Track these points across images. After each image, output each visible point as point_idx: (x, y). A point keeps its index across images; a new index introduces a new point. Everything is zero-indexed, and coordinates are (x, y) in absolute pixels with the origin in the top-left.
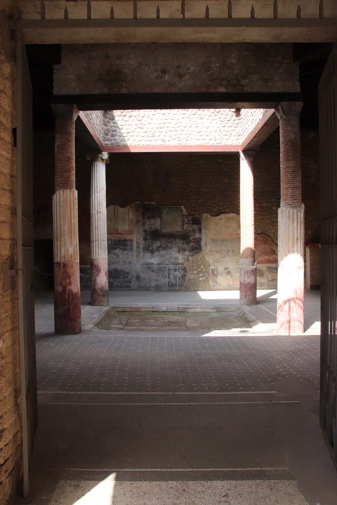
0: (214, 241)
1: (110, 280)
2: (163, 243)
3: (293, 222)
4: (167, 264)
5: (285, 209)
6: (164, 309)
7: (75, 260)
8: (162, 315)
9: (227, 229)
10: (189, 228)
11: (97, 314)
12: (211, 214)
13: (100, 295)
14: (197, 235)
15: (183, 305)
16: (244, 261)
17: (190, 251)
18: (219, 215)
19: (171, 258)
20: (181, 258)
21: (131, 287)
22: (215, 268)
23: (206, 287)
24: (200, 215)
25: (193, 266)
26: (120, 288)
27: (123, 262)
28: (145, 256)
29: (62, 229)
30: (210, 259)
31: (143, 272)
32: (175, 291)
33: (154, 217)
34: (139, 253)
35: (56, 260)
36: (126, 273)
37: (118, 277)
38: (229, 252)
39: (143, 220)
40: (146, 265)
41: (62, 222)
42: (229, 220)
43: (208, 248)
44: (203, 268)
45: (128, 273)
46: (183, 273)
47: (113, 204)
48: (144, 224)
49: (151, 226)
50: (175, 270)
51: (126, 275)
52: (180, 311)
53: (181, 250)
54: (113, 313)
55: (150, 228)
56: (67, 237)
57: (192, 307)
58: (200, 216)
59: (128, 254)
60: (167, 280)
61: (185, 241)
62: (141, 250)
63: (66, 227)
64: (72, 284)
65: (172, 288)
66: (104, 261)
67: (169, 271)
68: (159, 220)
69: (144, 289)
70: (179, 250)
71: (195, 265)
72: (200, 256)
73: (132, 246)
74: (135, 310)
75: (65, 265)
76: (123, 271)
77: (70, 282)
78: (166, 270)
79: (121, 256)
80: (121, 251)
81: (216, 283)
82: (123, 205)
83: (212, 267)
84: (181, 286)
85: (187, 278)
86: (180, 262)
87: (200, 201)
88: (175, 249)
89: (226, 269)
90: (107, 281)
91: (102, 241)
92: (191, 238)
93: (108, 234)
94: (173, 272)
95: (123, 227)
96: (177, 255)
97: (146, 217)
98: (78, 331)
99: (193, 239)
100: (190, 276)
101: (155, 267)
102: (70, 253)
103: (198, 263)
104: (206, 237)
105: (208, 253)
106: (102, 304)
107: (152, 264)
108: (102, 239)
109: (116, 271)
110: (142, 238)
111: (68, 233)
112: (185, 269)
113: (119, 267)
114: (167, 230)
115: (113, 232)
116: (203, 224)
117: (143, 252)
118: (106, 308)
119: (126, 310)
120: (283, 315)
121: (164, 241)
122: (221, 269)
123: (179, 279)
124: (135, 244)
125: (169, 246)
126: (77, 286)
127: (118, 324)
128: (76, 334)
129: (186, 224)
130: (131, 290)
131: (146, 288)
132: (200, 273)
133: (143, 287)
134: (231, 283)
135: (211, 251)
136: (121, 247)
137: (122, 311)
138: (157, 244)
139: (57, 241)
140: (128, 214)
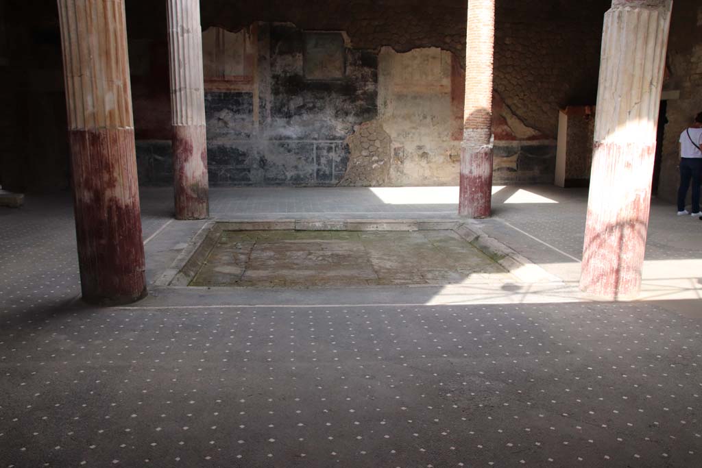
0: (400, 97)
1: (213, 168)
2: (308, 100)
3: (646, 42)
4: (315, 139)
5: (627, 8)
6: (318, 225)
7: (122, 127)
8: (315, 238)
9: (424, 77)
10: (355, 73)
11: (185, 242)
12: (396, 47)
13: (192, 198)
14: (370, 87)
15: (354, 217)
16: (472, 134)
17: (357, 115)
18: (410, 50)
19: (322, 127)
20: (340, 128)
21: (249, 180)
22: (401, 146)
23: (384, 181)
24: (374, 49)
25: (361, 142)
26: (229, 182)
27: (235, 134)
28: (275, 123)
29: (84, 45)
30: (391, 130)
31: (271, 152)
32: (330, 186)
33: (290, 51)
34: (264, 117)
35: (73, 126)
36: (241, 155)
37: (226, 162)
38: (425, 117)
39: (271, 57)
40: (276, 139)
41: (82, 26)
42: (428, 60)
43: (390, 111)
44: (379, 146)
45: (244, 154)
46: (343, 154)
47: (214, 26)
48: (272, 65)
49: (287, 69)
50: (330, 149)
51: (240, 158)
52: (349, 228)
53: (341, 113)
54: (218, 234)
55: (285, 72)
56: (98, 64)
57: (373, 221)
58: (376, 51)
59: (243, 119)
60: (315, 167)
61: (348, 97)
62: (269, 111)
63: (94, 40)
64: (116, 184)
65: (324, 180)
66: (198, 131)
67: (319, 151)
68: (301, 58)
69: (275, 183)
70: (337, 113)
71: (366, 139)
72: (374, 125)
73: (251, 104)
74: (261, 228)
75: (96, 139)
76: (235, 151)
77: (110, 179)
78: (313, 149)
79: (231, 124)
80: (231, 114)
81: (402, 172)
82: (234, 29)
83: (395, 145)
84: (340, 177)
85: (350, 164)
86: (338, 135)
87: (376, 23)
88: (330, 111)
89: (420, 148)
90: (206, 171)
91: (193, 90)
92: (360, 92)
93: (205, 81)
94: (325, 153)
95: (234, 69)
96: (334, 122)
97: (277, 51)
98: (136, 295)
99: (362, 94)
100: (357, 159)
101: (293, 144)
102: (108, 108)
103: (370, 138)
104: (385, 91)
105: (389, 120)
106: (195, 216)
107: (289, 138)
108: (193, 86)
109: (222, 150)
110: (270, 91)
111: (100, 55)
112: (347, 148)
113: (227, 142)
114: (317, 75)
115: (216, 79)
116: (381, 66)
117: (272, 116)
118: (204, 225)
119: (244, 227)
120: (604, 256)
121: (309, 97)
122: (410, 147)
123: (336, 166)
124: (256, 101)
125: (318, 105)
126: (130, 188)
127: (229, 264)
128: (131, 301)
129: (351, 64)
130: (251, 184)
131: (277, 181)
132: (373, 156)
133: (272, 179)
134: (427, 173)
135: (394, 116)
136: (230, 106)
137: (238, 231)
138: (298, 101)
139: (73, 77)
140: (244, 44)
